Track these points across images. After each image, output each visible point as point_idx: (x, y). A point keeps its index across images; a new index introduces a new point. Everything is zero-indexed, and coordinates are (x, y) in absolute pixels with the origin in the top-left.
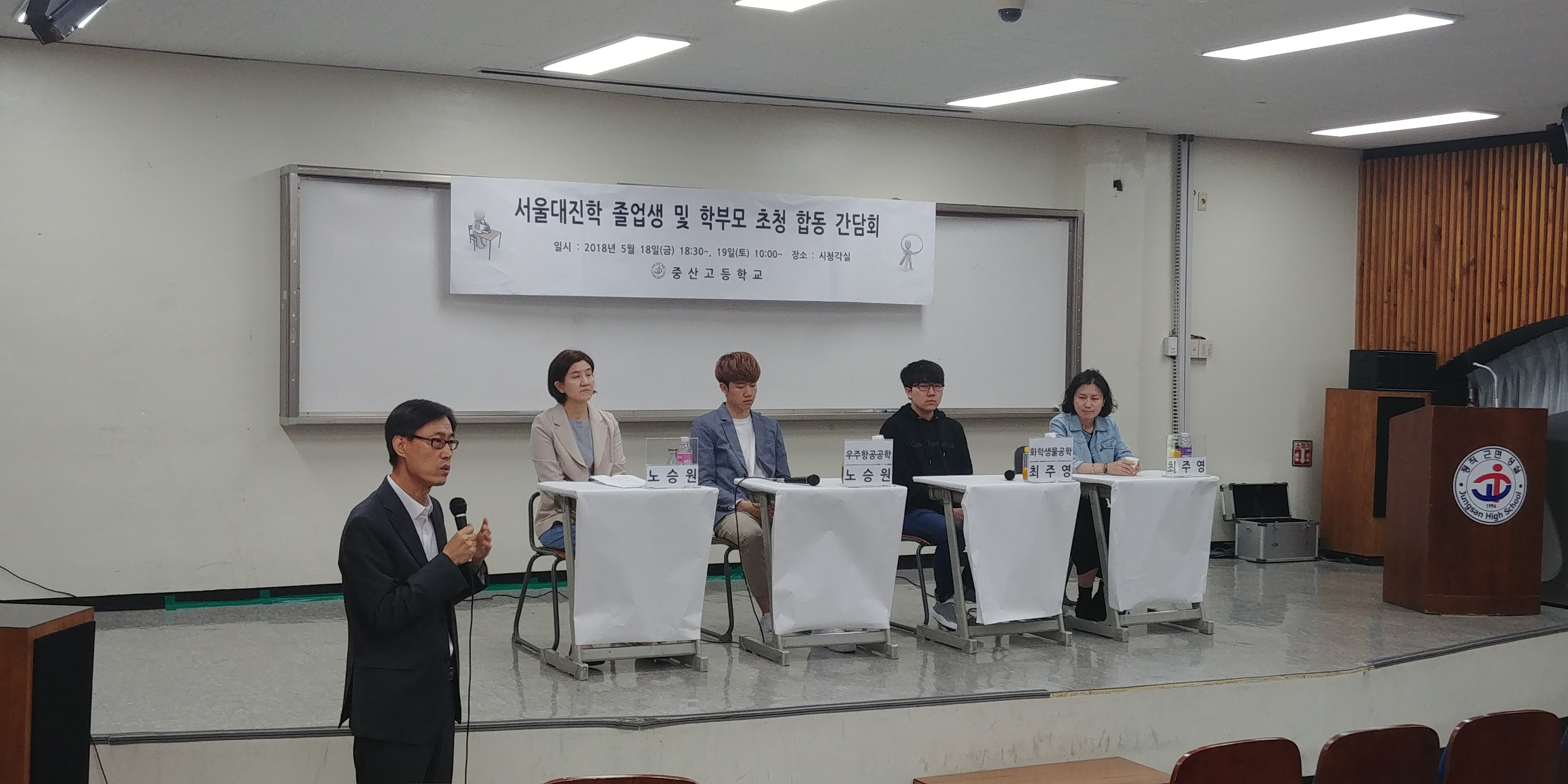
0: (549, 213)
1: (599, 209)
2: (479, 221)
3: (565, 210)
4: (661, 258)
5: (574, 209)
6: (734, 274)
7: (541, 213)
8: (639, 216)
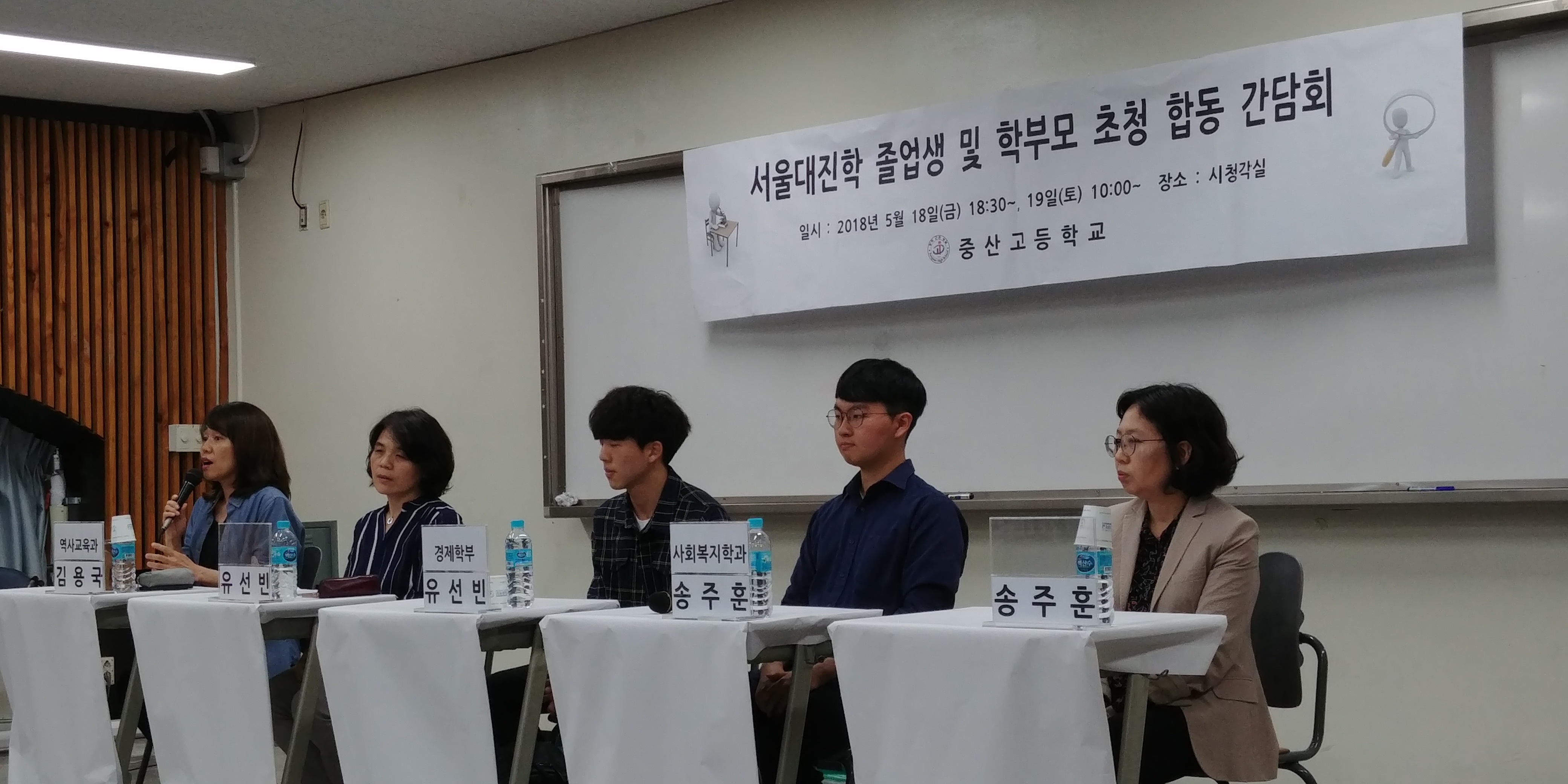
0: (792, 181)
1: (859, 162)
2: (714, 212)
3: (813, 173)
4: (943, 226)
5: (825, 169)
6: (1056, 237)
7: (783, 184)
8: (911, 162)
